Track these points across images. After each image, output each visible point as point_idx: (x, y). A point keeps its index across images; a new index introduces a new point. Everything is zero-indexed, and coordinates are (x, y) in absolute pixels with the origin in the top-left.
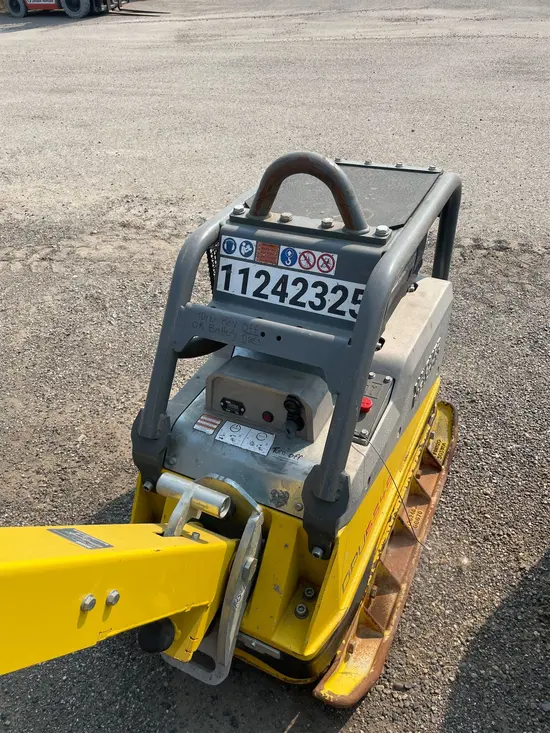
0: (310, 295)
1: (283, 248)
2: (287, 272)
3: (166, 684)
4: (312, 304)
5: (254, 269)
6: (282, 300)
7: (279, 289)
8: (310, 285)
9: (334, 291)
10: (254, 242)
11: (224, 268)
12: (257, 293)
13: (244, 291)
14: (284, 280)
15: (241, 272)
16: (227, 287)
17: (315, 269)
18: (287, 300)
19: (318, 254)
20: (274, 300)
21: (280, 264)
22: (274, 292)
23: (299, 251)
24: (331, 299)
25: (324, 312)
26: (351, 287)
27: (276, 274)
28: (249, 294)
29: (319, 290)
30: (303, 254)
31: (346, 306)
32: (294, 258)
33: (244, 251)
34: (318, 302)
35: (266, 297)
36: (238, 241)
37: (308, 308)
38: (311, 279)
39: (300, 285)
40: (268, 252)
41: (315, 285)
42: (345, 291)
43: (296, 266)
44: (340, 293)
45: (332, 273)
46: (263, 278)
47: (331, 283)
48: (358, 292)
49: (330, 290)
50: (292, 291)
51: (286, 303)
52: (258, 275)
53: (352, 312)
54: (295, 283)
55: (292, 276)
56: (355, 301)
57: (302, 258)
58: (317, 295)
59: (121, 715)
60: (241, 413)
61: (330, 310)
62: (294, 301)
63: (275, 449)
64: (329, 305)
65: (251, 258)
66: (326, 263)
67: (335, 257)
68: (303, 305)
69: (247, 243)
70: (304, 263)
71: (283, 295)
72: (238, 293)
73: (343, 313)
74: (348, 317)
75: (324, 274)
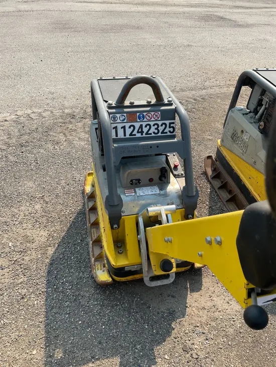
0: (153, 129)
1: (138, 114)
2: (141, 123)
3: (142, 302)
4: (154, 133)
5: (127, 125)
6: (142, 135)
7: (140, 131)
8: (152, 125)
9: (162, 125)
10: (125, 115)
11: (113, 128)
12: (131, 134)
13: (125, 135)
14: (141, 126)
15: (122, 128)
16: (117, 136)
17: (153, 119)
18: (144, 134)
19: (153, 113)
20: (139, 135)
21: (138, 120)
22: (138, 132)
23: (145, 114)
24: (161, 129)
25: (160, 134)
26: (167, 122)
27: (137, 125)
28: (128, 136)
29: (156, 126)
30: (147, 114)
31: (167, 130)
32: (144, 117)
33: (121, 119)
34: (156, 131)
35: (135, 135)
36: (118, 115)
37: (153, 135)
38: (152, 123)
39: (148, 127)
40: (132, 117)
41: (154, 125)
42: (165, 124)
43: (145, 120)
44: (164, 126)
45: (159, 119)
46: (132, 128)
47: (160, 123)
48: (170, 124)
49: (160, 125)
50: (145, 130)
51: (144, 135)
52: (130, 127)
53: (170, 131)
54: (146, 126)
55: (144, 124)
56: (170, 127)
57: (147, 116)
58: (156, 129)
59: (136, 321)
60: (140, 183)
61: (162, 133)
62: (147, 133)
63: (161, 189)
64: (161, 131)
65: (125, 121)
66: (156, 116)
67: (159, 113)
68: (151, 134)
69: (122, 115)
70: (148, 118)
71: (142, 132)
72: (123, 137)
73: (166, 133)
74: (169, 134)
75: (156, 120)
